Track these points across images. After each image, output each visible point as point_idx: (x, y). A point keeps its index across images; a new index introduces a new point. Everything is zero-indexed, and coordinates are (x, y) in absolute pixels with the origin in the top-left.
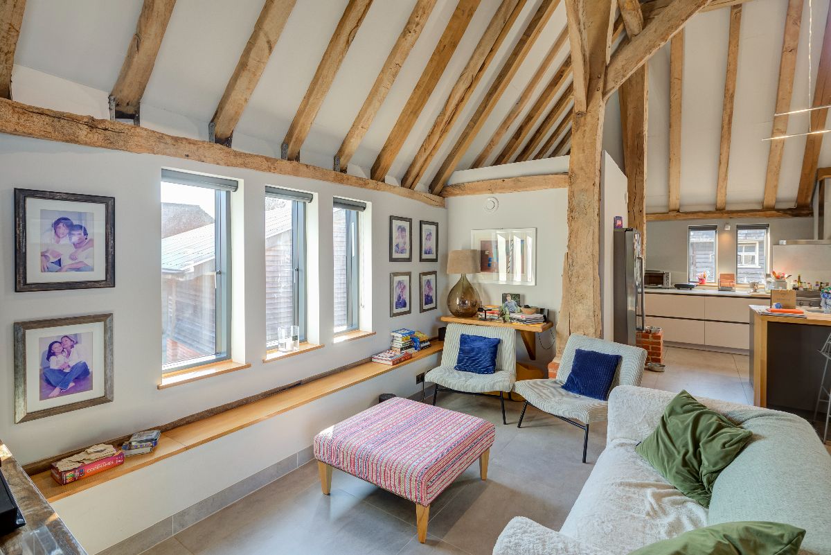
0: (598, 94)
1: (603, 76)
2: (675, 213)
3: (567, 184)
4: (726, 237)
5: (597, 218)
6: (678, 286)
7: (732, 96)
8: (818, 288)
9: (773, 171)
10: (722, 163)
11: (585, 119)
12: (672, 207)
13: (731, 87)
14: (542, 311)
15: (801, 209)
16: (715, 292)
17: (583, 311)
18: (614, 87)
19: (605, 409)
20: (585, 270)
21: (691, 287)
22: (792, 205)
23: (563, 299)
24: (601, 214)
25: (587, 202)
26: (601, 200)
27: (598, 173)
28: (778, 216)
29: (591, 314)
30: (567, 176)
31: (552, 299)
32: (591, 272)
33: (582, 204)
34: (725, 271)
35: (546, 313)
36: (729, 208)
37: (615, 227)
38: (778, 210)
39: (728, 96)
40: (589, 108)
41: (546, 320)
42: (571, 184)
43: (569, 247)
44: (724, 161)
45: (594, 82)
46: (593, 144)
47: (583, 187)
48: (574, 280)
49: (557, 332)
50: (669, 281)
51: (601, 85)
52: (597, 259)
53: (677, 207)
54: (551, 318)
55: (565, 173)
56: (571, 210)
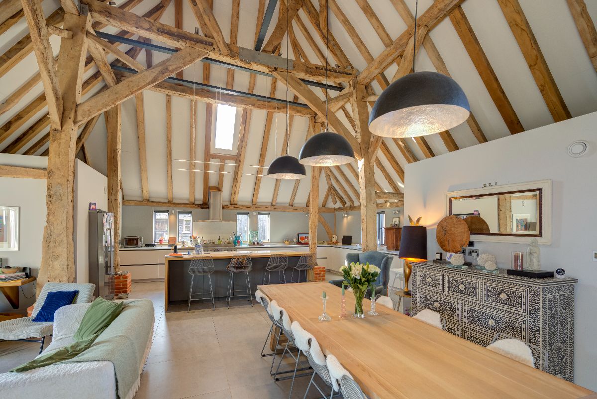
0: (70, 122)
1: (73, 111)
2: (146, 202)
3: (46, 178)
4: (172, 217)
5: (71, 204)
6: (147, 245)
7: (170, 141)
8: (209, 243)
9: (192, 185)
10: (169, 177)
11: (60, 135)
12: (145, 198)
13: (169, 136)
14: (24, 269)
15: (205, 205)
16: (166, 247)
17: (59, 266)
18: (82, 120)
19: (52, 326)
20: (61, 237)
21: (153, 246)
22: (201, 202)
23: (42, 259)
24: (74, 200)
25: (62, 192)
26: (74, 191)
27: (72, 174)
28: (196, 208)
29: (65, 267)
30: (46, 172)
31: (34, 260)
32: (65, 239)
33: (58, 193)
34: (172, 236)
35: (28, 271)
36: (175, 201)
37: (89, 210)
38: (196, 205)
39: (169, 141)
40: (63, 129)
41: (27, 276)
42: (49, 178)
43: (47, 222)
44: (170, 175)
45: (67, 113)
46: (67, 154)
47: (59, 181)
48: (52, 244)
49: (38, 284)
50: (142, 242)
51: (72, 115)
52: (71, 230)
53: (148, 198)
54: (33, 274)
55: (45, 169)
56: (49, 196)
